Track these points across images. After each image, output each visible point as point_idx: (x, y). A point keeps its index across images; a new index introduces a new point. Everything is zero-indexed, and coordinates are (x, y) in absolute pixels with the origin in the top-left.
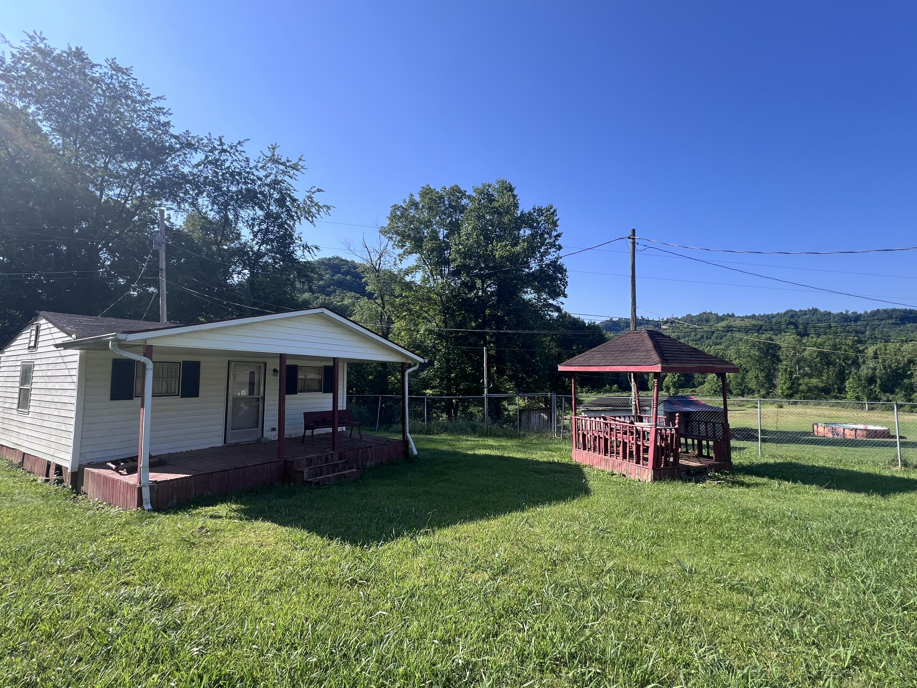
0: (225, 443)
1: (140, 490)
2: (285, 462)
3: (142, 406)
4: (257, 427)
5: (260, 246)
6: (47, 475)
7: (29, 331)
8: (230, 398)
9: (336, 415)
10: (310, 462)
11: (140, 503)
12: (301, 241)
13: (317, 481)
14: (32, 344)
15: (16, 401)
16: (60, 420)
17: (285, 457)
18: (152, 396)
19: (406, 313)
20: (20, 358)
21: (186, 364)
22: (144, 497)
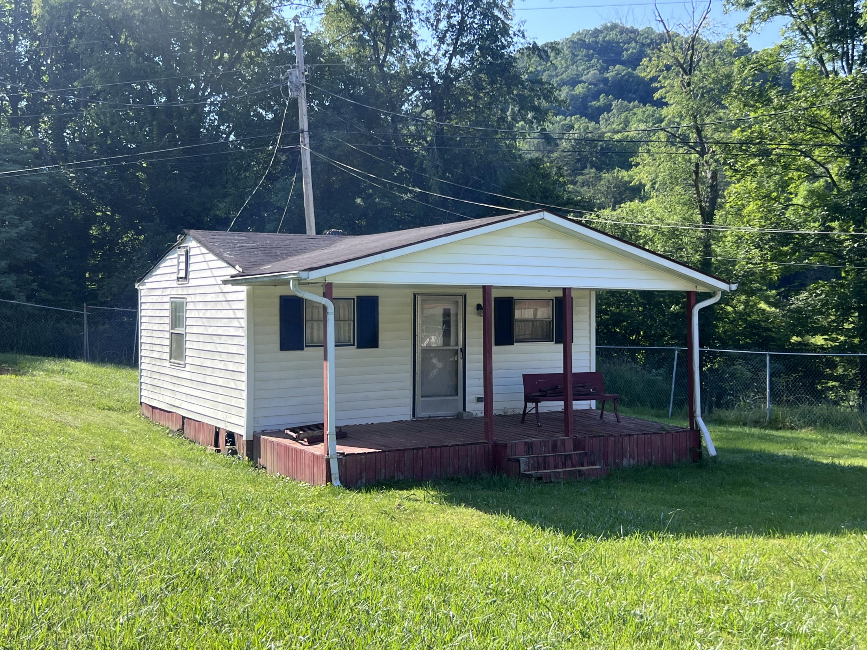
0: (414, 415)
1: (328, 461)
2: (496, 445)
3: (325, 359)
4: (457, 395)
5: (451, 59)
6: (216, 445)
7: (176, 255)
8: (418, 350)
9: (570, 379)
10: (529, 447)
11: (329, 479)
12: (524, 37)
13: (539, 476)
14: (182, 274)
15: (168, 350)
16: (228, 375)
17: (495, 438)
18: (336, 346)
19: (756, 160)
20: (168, 292)
21: (360, 299)
22: (332, 471)
